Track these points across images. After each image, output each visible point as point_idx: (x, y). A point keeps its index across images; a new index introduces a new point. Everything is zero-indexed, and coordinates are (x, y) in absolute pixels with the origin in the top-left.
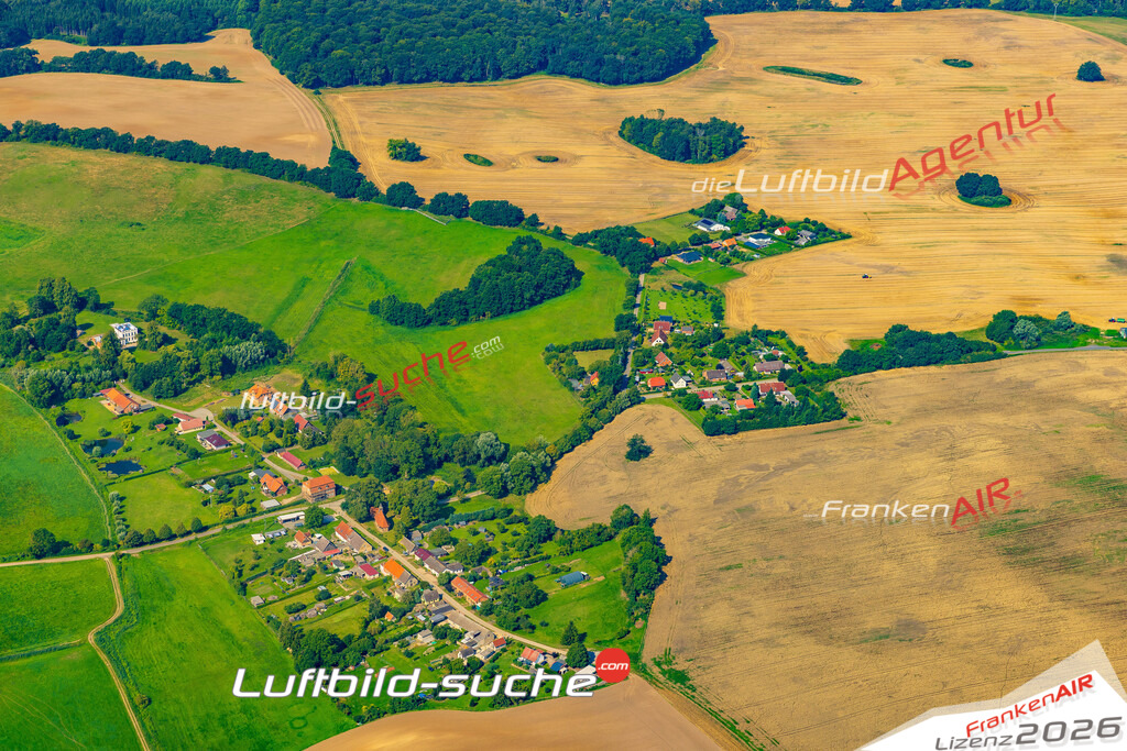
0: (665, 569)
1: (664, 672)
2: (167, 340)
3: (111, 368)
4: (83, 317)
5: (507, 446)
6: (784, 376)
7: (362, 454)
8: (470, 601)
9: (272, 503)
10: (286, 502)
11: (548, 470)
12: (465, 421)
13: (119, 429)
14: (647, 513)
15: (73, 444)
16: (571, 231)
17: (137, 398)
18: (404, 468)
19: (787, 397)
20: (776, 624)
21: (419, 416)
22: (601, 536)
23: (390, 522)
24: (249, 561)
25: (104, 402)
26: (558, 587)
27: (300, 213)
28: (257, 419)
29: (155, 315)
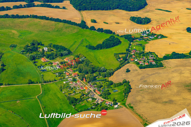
0: (131, 90)
1: (129, 106)
2: (52, 50)
3: (43, 54)
4: (39, 46)
5: (106, 69)
6: (154, 59)
7: (82, 70)
8: (98, 94)
9: (67, 77)
10: (69, 77)
11: (113, 73)
12: (100, 65)
13: (43, 64)
14: (128, 81)
15: (36, 66)
16: (120, 35)
17: (47, 59)
18: (89, 72)
19: (154, 63)
20: (148, 100)
21: (92, 64)
22: (121, 84)
23: (86, 81)
24: (63, 86)
25: (41, 60)
26: (113, 92)
27: (76, 31)
28: (66, 63)
29: (50, 46)
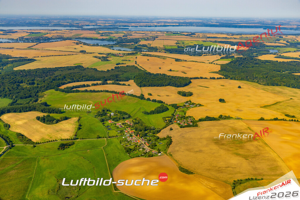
0: (172, 143)
1: (169, 154)
2: (117, 115)
3: (110, 118)
4: (107, 112)
5: (155, 128)
6: (191, 121)
7: (138, 128)
8: (147, 145)
9: (126, 134)
10: (128, 133)
11: (160, 131)
12: (151, 125)
13: (110, 125)
14: (171, 136)
15: (104, 126)
16: (169, 104)
17: (113, 121)
18: (142, 130)
19: (191, 124)
20: (184, 150)
21: (145, 124)
22: (165, 139)
23: (139, 136)
24: (122, 140)
25: (109, 122)
26: (158, 144)
27: (136, 101)
28: (126, 124)
29: (116, 112)
